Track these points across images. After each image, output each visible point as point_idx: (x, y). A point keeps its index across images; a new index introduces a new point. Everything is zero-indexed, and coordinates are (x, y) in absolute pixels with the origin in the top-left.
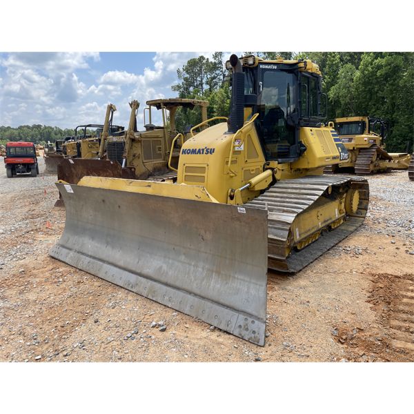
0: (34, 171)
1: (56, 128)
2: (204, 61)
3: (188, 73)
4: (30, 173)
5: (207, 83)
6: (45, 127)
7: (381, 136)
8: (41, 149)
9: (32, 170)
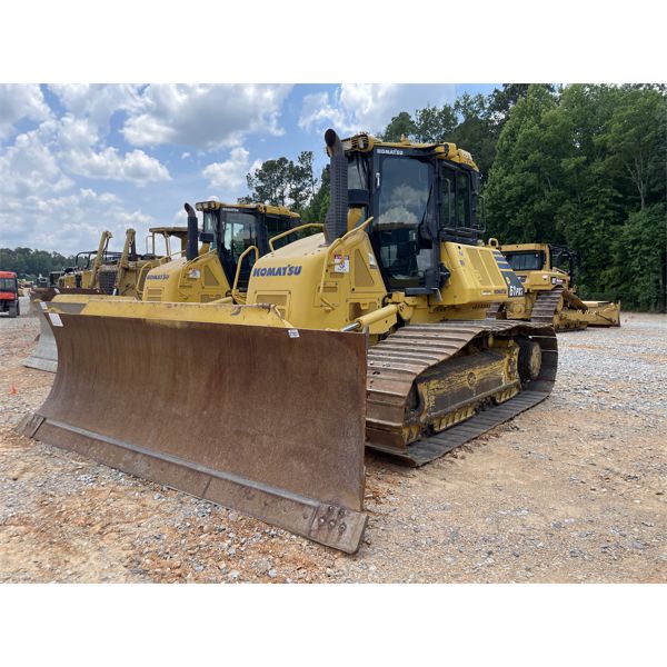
0: (13, 310)
1: (55, 253)
2: (286, 165)
3: (263, 181)
4: (7, 313)
5: (290, 196)
6: (37, 253)
7: (569, 275)
8: (26, 286)
9: (11, 309)
